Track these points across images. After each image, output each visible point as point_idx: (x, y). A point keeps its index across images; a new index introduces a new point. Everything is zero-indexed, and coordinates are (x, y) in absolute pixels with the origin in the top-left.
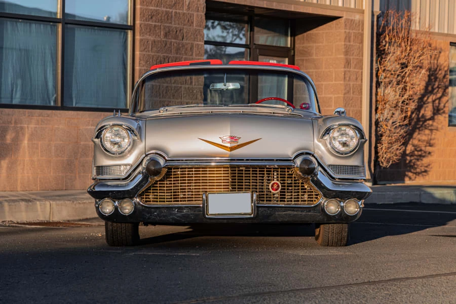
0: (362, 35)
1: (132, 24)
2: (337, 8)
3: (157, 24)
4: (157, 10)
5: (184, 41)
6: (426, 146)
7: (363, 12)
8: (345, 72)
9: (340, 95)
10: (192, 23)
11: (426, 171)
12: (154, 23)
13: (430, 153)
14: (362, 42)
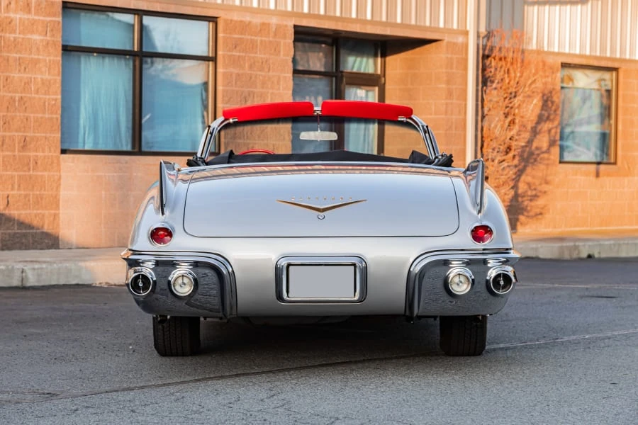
0: (466, 60)
1: (214, 55)
2: (437, 30)
3: (241, 54)
4: (241, 39)
5: (271, 73)
6: (541, 184)
7: (466, 33)
8: (447, 104)
9: (441, 132)
10: (279, 52)
11: (541, 214)
12: (238, 54)
13: (545, 192)
14: (466, 68)
